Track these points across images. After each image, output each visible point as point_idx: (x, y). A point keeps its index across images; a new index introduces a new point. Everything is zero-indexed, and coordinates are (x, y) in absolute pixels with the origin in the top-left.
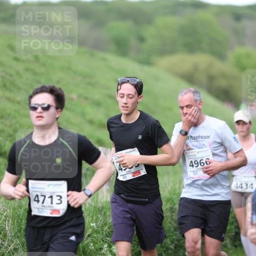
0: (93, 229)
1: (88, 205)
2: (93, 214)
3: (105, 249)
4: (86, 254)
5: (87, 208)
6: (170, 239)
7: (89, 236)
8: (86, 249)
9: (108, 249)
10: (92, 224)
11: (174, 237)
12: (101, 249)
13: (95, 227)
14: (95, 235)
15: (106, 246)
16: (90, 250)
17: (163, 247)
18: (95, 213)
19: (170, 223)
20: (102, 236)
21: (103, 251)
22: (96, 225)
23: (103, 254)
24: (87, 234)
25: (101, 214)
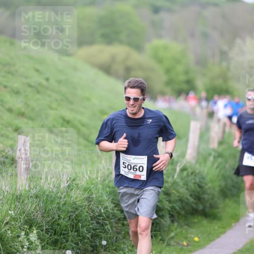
0: (11, 217)
1: (6, 193)
2: (11, 202)
3: (23, 237)
4: (3, 241)
5: (5, 196)
6: (86, 228)
7: (7, 223)
8: (4, 237)
9: (25, 236)
10: (10, 212)
11: (91, 226)
12: (19, 236)
13: (13, 214)
14: (13, 223)
15: (23, 233)
16: (8, 238)
17: (79, 236)
18: (13, 201)
19: (87, 212)
20: (20, 224)
21: (20, 239)
22: (14, 212)
23: (21, 241)
24: (5, 222)
25: (19, 202)
